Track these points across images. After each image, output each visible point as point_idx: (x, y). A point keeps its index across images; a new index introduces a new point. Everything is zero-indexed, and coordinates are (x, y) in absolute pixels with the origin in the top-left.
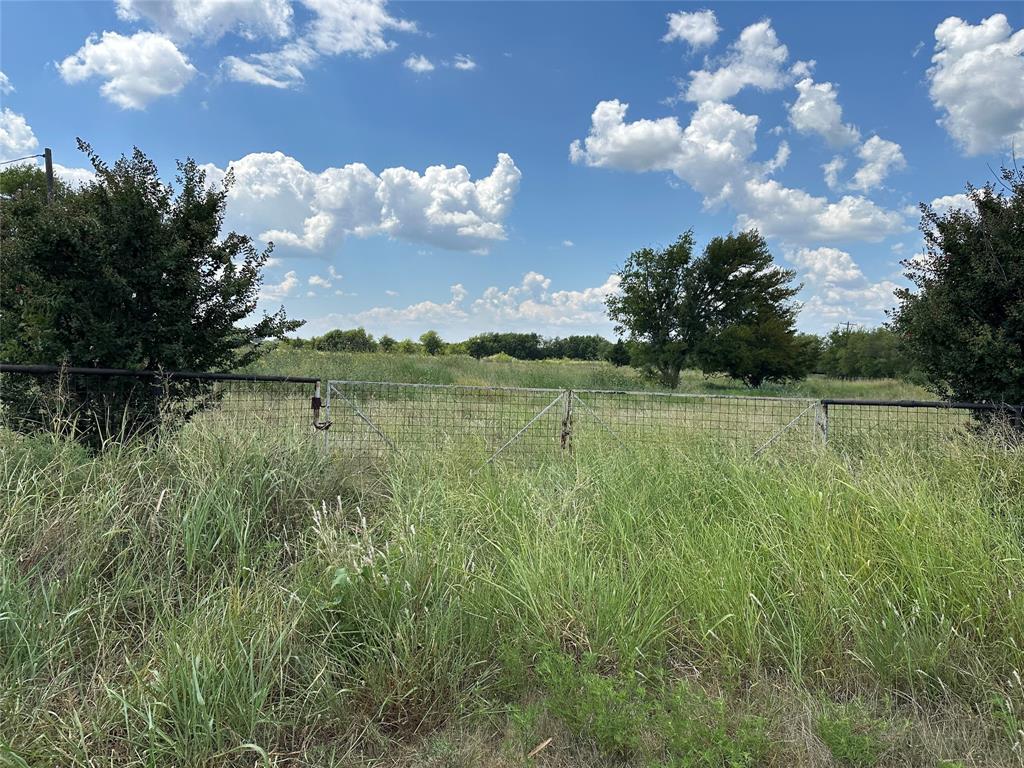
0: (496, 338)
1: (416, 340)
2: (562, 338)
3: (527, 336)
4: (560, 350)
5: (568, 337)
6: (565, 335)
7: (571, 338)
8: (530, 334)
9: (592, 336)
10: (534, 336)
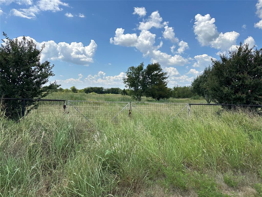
0: (92, 88)
1: (69, 89)
2: (109, 88)
3: (100, 88)
4: (109, 91)
5: (111, 88)
6: (110, 88)
7: (112, 88)
8: (101, 87)
9: (117, 88)
10: (102, 88)
